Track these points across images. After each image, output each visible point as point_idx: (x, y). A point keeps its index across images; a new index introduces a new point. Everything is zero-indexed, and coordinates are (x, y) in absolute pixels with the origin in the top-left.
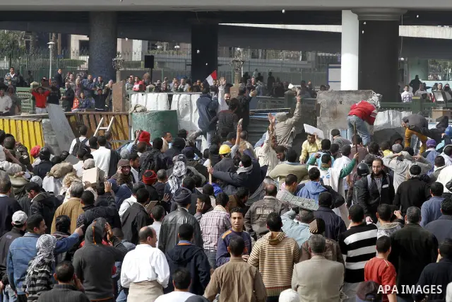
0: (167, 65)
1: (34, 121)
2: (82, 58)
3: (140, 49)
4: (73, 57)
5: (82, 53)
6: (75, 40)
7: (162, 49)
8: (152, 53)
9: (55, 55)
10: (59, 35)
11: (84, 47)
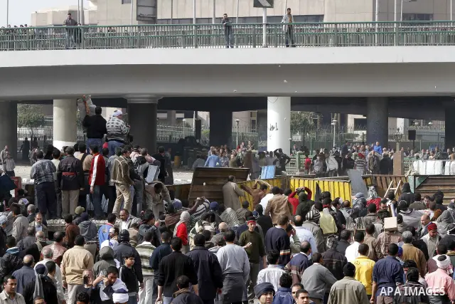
0: (423, 138)
1: (344, 182)
2: (356, 132)
3: (403, 125)
4: (349, 132)
5: (356, 128)
6: (351, 119)
7: (419, 125)
8: (412, 128)
9: (337, 131)
10: (339, 114)
11: (359, 124)
